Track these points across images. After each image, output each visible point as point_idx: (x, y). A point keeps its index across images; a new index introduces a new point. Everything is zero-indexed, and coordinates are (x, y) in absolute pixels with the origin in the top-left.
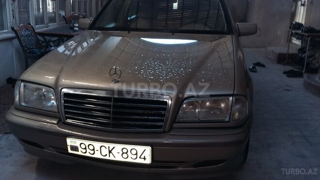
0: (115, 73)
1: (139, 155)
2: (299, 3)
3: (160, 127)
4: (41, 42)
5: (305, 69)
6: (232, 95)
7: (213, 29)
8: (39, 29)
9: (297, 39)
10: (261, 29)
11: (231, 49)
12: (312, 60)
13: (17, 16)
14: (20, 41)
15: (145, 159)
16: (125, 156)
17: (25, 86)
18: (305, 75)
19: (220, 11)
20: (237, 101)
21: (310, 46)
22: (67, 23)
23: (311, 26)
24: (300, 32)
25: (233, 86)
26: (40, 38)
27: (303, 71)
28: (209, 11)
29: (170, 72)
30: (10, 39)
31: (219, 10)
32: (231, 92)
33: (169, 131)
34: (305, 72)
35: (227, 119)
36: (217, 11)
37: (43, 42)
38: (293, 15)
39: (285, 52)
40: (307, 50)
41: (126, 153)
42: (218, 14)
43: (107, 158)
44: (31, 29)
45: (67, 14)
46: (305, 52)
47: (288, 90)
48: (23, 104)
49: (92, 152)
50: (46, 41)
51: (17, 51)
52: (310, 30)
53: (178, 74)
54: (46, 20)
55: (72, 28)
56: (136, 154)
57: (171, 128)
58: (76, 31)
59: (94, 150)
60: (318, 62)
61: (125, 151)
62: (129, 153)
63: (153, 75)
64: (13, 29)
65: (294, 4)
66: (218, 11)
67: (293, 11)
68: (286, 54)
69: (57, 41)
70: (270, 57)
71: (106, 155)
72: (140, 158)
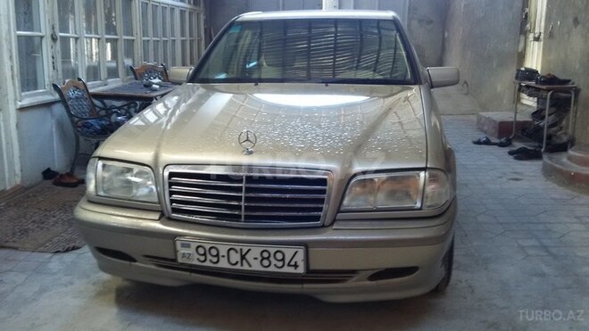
0: (247, 140)
1: (287, 261)
2: (531, 36)
3: (317, 218)
4: (98, 109)
5: (544, 145)
6: (424, 169)
7: (389, 76)
8: (95, 87)
9: (530, 95)
10: (469, 83)
11: (420, 113)
12: (556, 131)
13: (59, 66)
14: (67, 107)
15: (296, 266)
16: (266, 263)
17: (104, 166)
18: (545, 157)
19: (398, 52)
20: (433, 179)
21: (550, 106)
22: (136, 79)
23: (552, 73)
24: (533, 83)
25: (425, 156)
26: (97, 102)
27: (542, 150)
28: (379, 52)
29: (328, 137)
30: (48, 105)
31: (396, 49)
32: (423, 165)
33: (332, 224)
34: (546, 151)
35: (418, 205)
36: (392, 51)
37: (102, 109)
38: (522, 56)
39: (511, 120)
40: (547, 113)
41: (268, 258)
42: (395, 56)
43: (238, 267)
44: (82, 87)
45: (136, 62)
46: (543, 118)
47: (517, 179)
48: (101, 193)
49: (215, 260)
50: (105, 108)
51: (60, 125)
52: (551, 80)
53: (342, 141)
54: (103, 74)
55: (148, 86)
56: (283, 260)
57: (334, 221)
58: (155, 90)
59: (217, 255)
60: (566, 134)
61: (266, 255)
62: (272, 259)
63: (303, 142)
64: (55, 86)
65: (522, 38)
66: (395, 51)
67: (520, 50)
68: (512, 122)
69: (126, 108)
70: (485, 128)
71: (237, 262)
72: (289, 265)
